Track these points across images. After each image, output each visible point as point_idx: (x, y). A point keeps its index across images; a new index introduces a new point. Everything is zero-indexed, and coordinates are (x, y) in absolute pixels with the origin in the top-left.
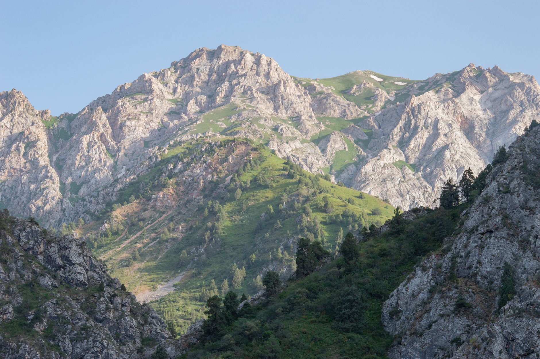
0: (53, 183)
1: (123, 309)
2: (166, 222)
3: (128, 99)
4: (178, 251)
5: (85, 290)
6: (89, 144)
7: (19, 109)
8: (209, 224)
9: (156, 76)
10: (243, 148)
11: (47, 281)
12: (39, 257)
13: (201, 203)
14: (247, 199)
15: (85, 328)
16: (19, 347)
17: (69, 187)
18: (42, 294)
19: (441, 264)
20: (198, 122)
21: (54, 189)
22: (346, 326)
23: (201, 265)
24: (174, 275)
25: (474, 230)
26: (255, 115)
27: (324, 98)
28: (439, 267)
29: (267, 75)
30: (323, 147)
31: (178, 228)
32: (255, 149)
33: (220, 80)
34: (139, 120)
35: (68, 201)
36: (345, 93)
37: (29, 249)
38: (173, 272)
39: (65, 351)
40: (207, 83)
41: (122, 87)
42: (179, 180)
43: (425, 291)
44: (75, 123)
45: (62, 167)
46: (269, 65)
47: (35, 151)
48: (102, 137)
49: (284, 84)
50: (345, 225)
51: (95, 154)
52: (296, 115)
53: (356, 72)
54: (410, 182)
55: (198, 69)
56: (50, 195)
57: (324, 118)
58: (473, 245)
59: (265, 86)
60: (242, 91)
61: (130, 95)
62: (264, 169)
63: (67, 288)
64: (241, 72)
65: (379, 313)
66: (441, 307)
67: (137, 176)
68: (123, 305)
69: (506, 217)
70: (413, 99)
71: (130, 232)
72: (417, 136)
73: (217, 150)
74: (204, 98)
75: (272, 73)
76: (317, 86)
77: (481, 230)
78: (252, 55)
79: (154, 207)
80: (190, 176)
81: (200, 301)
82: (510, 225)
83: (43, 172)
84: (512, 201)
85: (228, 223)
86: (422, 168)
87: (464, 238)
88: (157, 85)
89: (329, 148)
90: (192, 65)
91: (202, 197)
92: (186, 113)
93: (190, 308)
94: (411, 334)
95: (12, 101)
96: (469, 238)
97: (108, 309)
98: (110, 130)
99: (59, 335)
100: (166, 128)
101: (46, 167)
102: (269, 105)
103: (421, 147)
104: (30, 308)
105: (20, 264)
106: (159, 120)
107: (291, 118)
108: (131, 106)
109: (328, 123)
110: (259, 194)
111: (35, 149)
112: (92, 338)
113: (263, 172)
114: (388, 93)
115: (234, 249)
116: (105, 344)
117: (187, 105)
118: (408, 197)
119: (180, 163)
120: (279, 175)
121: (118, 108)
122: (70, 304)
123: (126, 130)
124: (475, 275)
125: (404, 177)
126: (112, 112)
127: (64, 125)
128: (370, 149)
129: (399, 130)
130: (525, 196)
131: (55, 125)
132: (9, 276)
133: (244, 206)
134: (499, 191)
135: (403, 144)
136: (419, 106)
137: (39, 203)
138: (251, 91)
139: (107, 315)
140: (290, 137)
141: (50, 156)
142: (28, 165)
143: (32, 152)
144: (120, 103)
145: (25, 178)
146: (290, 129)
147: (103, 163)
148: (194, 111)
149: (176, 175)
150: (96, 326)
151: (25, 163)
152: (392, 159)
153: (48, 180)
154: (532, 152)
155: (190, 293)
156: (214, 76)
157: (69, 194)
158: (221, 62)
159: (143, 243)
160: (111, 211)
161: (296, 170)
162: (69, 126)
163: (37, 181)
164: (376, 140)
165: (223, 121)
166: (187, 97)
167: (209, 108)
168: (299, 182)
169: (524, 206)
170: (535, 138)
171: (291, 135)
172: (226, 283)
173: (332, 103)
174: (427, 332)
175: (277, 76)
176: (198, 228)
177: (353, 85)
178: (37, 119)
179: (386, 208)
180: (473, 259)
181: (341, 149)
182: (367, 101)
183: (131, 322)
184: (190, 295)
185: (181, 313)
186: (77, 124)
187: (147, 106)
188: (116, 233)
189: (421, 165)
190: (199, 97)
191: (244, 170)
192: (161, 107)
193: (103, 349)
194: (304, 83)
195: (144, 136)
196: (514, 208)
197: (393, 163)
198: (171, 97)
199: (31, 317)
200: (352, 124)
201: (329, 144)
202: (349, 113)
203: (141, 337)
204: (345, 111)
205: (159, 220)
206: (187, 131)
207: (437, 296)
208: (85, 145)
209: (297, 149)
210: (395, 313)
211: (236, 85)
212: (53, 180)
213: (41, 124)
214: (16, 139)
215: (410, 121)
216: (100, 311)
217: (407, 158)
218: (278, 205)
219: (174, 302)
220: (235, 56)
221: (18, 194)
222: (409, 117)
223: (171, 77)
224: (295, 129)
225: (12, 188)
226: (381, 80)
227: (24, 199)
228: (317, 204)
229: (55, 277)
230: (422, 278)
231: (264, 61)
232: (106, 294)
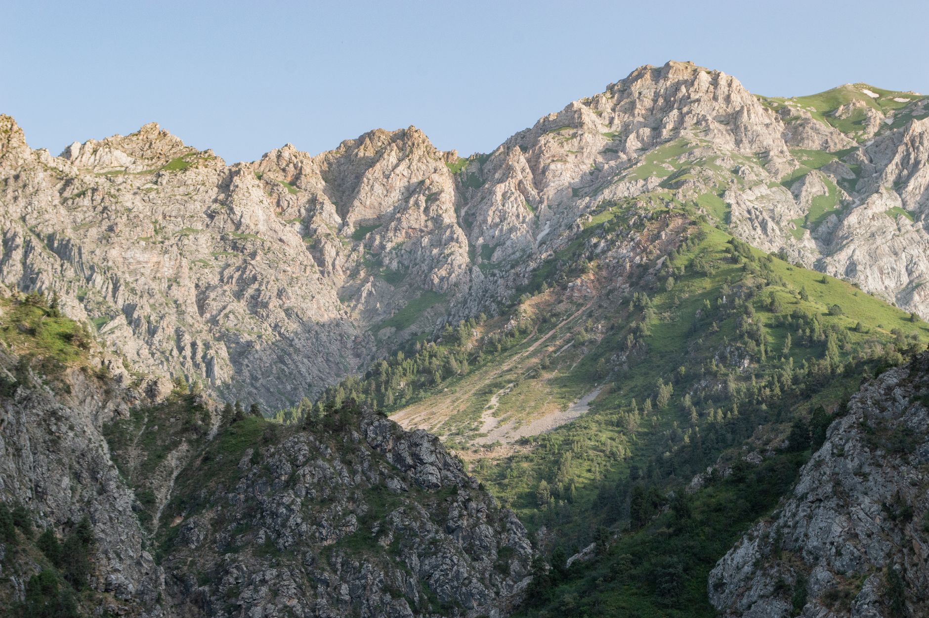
0: (460, 247)
1: (479, 515)
2: (584, 318)
3: (552, 135)
4: (595, 358)
5: (438, 493)
6: (504, 195)
7: (418, 153)
8: (633, 325)
9: (587, 103)
10: (679, 221)
11: (395, 484)
12: (388, 455)
13: (626, 294)
14: (681, 291)
15: (434, 542)
16: (361, 565)
17: (479, 250)
18: (390, 500)
19: (769, 533)
20: (639, 165)
21: (461, 255)
22: (666, 601)
23: (622, 377)
24: (589, 390)
25: (803, 497)
26: (711, 153)
27: (801, 125)
28: (767, 536)
29: (728, 99)
30: (796, 192)
31: (597, 328)
32: (694, 223)
33: (668, 107)
34: (565, 162)
35: (478, 269)
36: (828, 115)
37: (377, 446)
38: (588, 386)
39: (412, 568)
40: (651, 110)
41: (546, 119)
42: (601, 262)
43: (750, 563)
44: (488, 166)
45: (472, 223)
46: (730, 85)
47: (438, 206)
48: (520, 185)
49: (748, 111)
50: (794, 328)
51: (511, 208)
52: (763, 150)
53: (844, 87)
54: (906, 236)
55: (640, 93)
56: (456, 263)
57: (801, 151)
58: (802, 514)
59: (724, 113)
60: (695, 121)
61: (555, 130)
62: (703, 250)
63: (418, 491)
64: (694, 96)
65: (705, 581)
66: (761, 586)
67: (555, 252)
68: (478, 511)
69: (838, 483)
70: (914, 125)
71: (541, 331)
72: (917, 174)
73: (647, 223)
74: (646, 132)
75: (734, 97)
76: (792, 109)
77: (811, 498)
78: (709, 73)
79: (570, 298)
80: (614, 258)
81: (618, 426)
82: (841, 493)
83: (448, 233)
84: (845, 465)
85: (655, 322)
86: (923, 216)
87: (794, 506)
88: (588, 116)
89: (804, 194)
90: (633, 89)
91: (628, 285)
92: (624, 151)
93: (604, 436)
94: (732, 613)
95: (410, 143)
96: (798, 506)
97: (461, 516)
98: (531, 176)
99: (406, 550)
100: (600, 171)
101: (450, 226)
102: (728, 138)
103: (922, 189)
104: (375, 518)
105: (366, 465)
106: (591, 161)
107: (757, 154)
108: (556, 144)
109: (805, 158)
110: (695, 284)
111: (438, 202)
112: (441, 554)
113: (701, 255)
114: (885, 114)
115: (662, 357)
116: (455, 561)
117: (626, 141)
118: (903, 255)
119: (603, 241)
120: (721, 259)
121: (540, 147)
122: (419, 513)
123: (550, 175)
124: (801, 549)
125: (899, 230)
126: (533, 152)
127: (474, 169)
128: (858, 192)
129: (894, 167)
130: (860, 460)
131: (463, 169)
132: (354, 480)
133: (677, 301)
134: (833, 454)
135: (899, 185)
136: (921, 135)
137: (443, 273)
138: (706, 121)
139: (460, 523)
140: (754, 181)
141: (457, 211)
142: (430, 223)
143: (434, 207)
144: (542, 140)
145: (425, 241)
146: (755, 169)
147: (521, 218)
148: (634, 148)
149: (598, 256)
150: (446, 539)
151: (426, 221)
152: (884, 207)
153: (454, 244)
154: (874, 404)
155: (607, 415)
156: (661, 101)
157: (480, 260)
158: (668, 83)
159: (555, 345)
160: (519, 304)
161: (742, 251)
162: (481, 170)
163: (440, 245)
164: (866, 179)
165: (669, 163)
166: (626, 130)
167: (654, 145)
168: (744, 269)
169: (858, 473)
170: (879, 388)
171: (755, 178)
172: (649, 402)
173: (810, 131)
174: (746, 613)
175: (739, 100)
176: (621, 328)
177: (839, 104)
178: (441, 165)
179: (855, 295)
180: (801, 530)
181: (819, 194)
182: (857, 126)
183: (486, 530)
184: (606, 418)
185: (593, 443)
186: (490, 167)
187: (576, 144)
188: (524, 332)
189: (921, 212)
190: (641, 131)
191: (678, 252)
192: (594, 145)
193: (453, 566)
194: (775, 105)
195: (572, 181)
196: (846, 473)
197: (886, 212)
198: (606, 130)
199: (375, 530)
200: (836, 159)
201: (804, 188)
202: (831, 144)
203: (498, 547)
204: (827, 142)
205: (576, 314)
206: (624, 177)
207: (759, 573)
208: (499, 197)
209: (762, 196)
210: (720, 585)
211: (688, 113)
212: (460, 243)
213: (445, 170)
214: (415, 190)
215: (909, 154)
216: (452, 519)
217: (904, 203)
218: (717, 299)
219: (585, 428)
220: (687, 75)
221: (417, 261)
222: (907, 150)
223: (606, 104)
224: (761, 169)
225: (410, 252)
226: (877, 96)
227: (425, 267)
228: (761, 301)
229: (404, 479)
230: (747, 549)
231: (723, 82)
232: (460, 499)
